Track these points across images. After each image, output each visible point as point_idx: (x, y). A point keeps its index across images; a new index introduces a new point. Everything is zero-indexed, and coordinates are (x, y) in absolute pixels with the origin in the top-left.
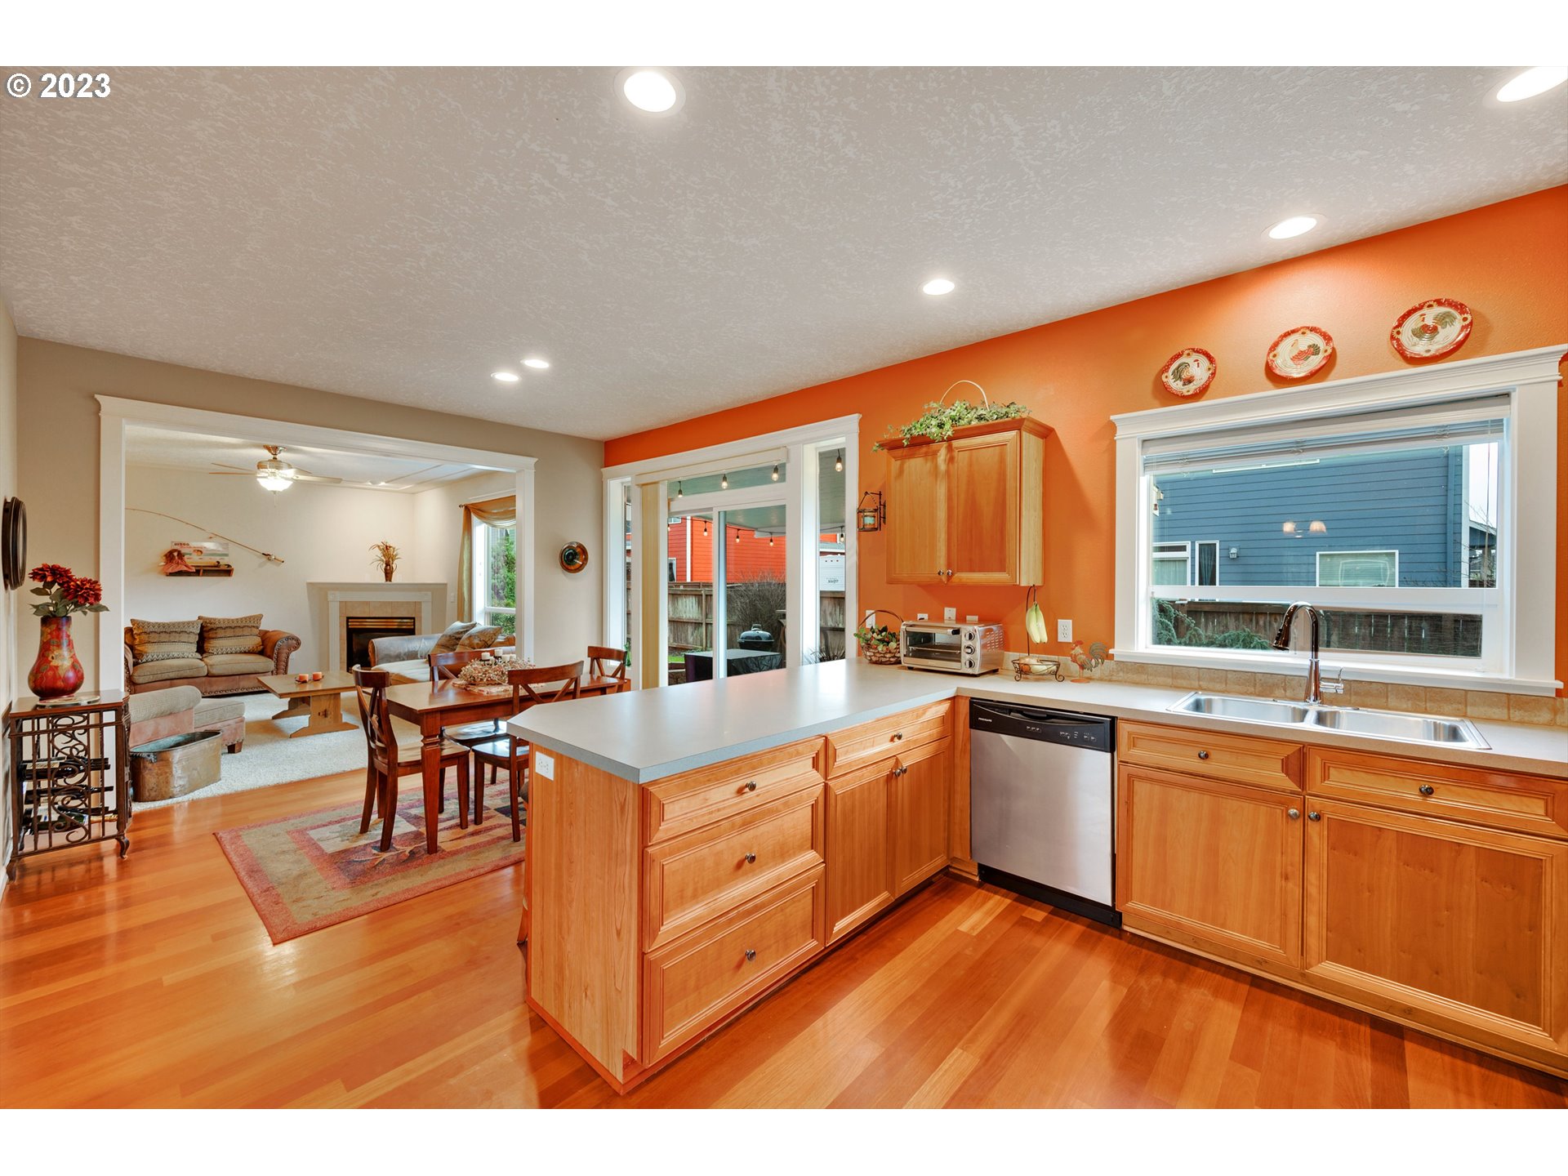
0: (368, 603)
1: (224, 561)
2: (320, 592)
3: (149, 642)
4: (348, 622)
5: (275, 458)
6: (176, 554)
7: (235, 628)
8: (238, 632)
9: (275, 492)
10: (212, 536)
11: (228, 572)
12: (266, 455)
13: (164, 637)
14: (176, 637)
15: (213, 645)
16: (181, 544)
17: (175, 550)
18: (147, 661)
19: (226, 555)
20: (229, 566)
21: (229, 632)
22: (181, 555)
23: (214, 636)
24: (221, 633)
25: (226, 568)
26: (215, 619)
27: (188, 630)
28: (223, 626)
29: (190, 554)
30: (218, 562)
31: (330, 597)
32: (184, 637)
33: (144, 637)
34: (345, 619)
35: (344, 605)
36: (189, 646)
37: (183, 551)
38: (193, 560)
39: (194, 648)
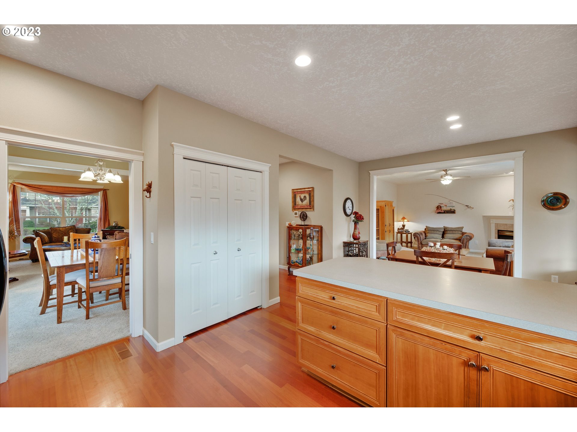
0: (506, 224)
1: (453, 208)
2: (487, 219)
3: (429, 233)
4: (498, 232)
5: (446, 174)
6: (439, 207)
7: (453, 231)
8: (454, 232)
9: (446, 185)
10: (450, 200)
11: (453, 212)
13: (432, 232)
14: (435, 232)
15: (446, 235)
16: (441, 204)
17: (439, 206)
18: (428, 238)
19: (454, 206)
20: (454, 210)
21: (451, 232)
22: (441, 207)
23: (446, 233)
24: (449, 232)
25: (453, 211)
26: (448, 227)
27: (439, 230)
28: (450, 230)
29: (443, 207)
30: (451, 209)
31: (491, 222)
32: (438, 232)
33: (428, 231)
34: (497, 231)
35: (497, 225)
36: (439, 235)
37: (442, 206)
38: (444, 208)
39: (441, 236)
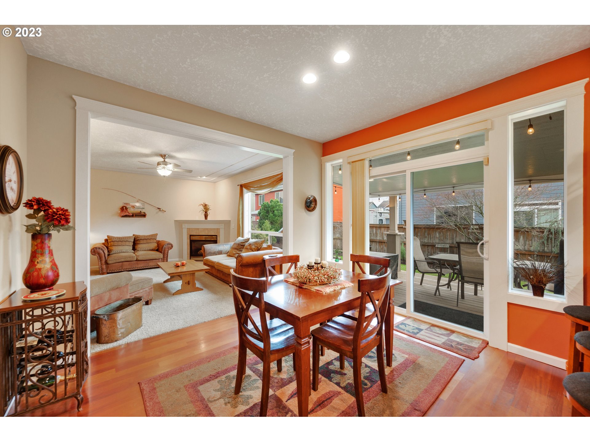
0: (198, 229)
1: (143, 211)
2: (179, 224)
3: (114, 245)
4: (190, 237)
5: (164, 161)
6: (124, 208)
7: (147, 239)
8: (149, 241)
9: (164, 176)
10: (138, 200)
11: (144, 216)
12: (161, 159)
13: (120, 243)
14: (124, 243)
15: (139, 247)
16: (127, 204)
17: (124, 206)
18: (113, 254)
19: (144, 208)
20: (145, 213)
21: (145, 241)
22: (126, 208)
23: (139, 243)
24: (142, 242)
25: (144, 214)
26: (139, 236)
27: (129, 240)
28: (142, 239)
29: (130, 208)
30: (141, 211)
31: (183, 227)
32: (127, 243)
33: (112, 243)
35: (189, 229)
37: (127, 207)
38: (131, 211)
39: (131, 248)
